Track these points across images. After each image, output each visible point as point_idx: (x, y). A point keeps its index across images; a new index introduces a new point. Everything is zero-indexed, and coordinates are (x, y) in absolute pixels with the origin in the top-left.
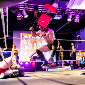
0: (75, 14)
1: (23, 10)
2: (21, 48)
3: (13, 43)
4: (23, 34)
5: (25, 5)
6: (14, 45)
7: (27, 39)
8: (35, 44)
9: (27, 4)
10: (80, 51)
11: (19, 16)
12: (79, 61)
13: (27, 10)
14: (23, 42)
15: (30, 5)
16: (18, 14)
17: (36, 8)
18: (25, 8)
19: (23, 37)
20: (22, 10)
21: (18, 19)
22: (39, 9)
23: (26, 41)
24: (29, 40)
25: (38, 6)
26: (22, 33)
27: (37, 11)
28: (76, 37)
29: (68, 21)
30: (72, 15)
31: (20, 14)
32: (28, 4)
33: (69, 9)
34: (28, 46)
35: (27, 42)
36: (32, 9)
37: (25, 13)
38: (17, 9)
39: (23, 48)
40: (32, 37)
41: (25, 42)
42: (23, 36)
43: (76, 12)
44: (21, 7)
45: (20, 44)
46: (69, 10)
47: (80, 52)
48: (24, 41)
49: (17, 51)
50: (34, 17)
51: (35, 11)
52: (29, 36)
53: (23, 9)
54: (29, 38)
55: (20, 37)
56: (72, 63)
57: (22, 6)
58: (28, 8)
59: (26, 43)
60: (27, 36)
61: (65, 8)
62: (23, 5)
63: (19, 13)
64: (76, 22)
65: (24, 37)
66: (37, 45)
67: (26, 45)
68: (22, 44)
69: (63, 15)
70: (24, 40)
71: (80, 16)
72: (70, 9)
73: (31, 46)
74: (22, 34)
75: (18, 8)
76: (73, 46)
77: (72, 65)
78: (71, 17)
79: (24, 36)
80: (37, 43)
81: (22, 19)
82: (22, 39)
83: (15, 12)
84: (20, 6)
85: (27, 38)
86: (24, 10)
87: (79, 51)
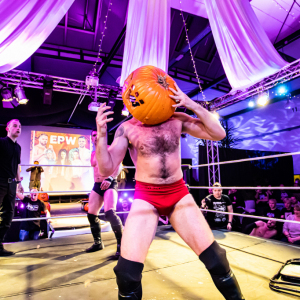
4: (38, 132)
7: (46, 145)
8: (63, 154)
14: (36, 150)
19: (37, 138)
23: (43, 147)
24: (51, 146)
27: (50, 90)
32: (30, 73)
34: (48, 158)
35: (46, 150)
40: (57, 141)
41: (40, 151)
48: (40, 148)
50: (44, 103)
51: (46, 90)
54: (51, 142)
59: (44, 152)
60: (46, 137)
65: (40, 139)
66: (67, 157)
67: (43, 156)
68: (35, 155)
73: (55, 158)
80: (67, 152)
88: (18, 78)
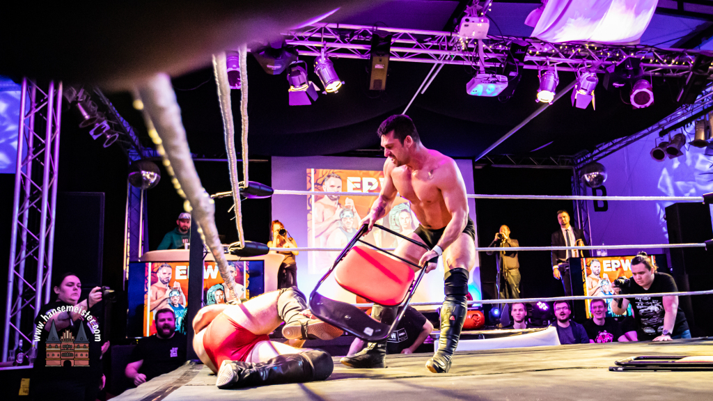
0: (575, 66)
1: (318, 55)
2: (313, 242)
3: (273, 219)
4: (321, 170)
5: (326, 31)
6: (276, 227)
7: (338, 198)
9: (334, 26)
10: (602, 250)
11: (300, 88)
12: (599, 303)
13: (339, 56)
14: (319, 212)
15: (352, 32)
16: (296, 78)
17: (381, 45)
18: (329, 45)
20: (315, 58)
21: (292, 103)
22: (393, 50)
23: (333, 204)
24: (349, 202)
25: (392, 35)
26: (316, 168)
27: (385, 59)
28: (579, 182)
29: (541, 104)
30: (559, 72)
31: (304, 75)
32: (341, 26)
33: (545, 43)
34: (345, 229)
35: (339, 210)
36: (361, 52)
37: (326, 72)
38: (287, 54)
39: (322, 238)
40: (361, 188)
42: (320, 181)
43: (577, 56)
44: (307, 44)
45: (306, 221)
46: (546, 50)
47: (605, 254)
48: (326, 206)
49: (291, 254)
50: (372, 87)
51: (376, 59)
52: (350, 180)
53: (319, 49)
54: (350, 190)
55: (304, 188)
56: (563, 314)
57: (311, 39)
58: (339, 46)
59: (337, 216)
60: (338, 182)
61: (524, 38)
62: (320, 31)
63: (298, 73)
64: (577, 106)
67: (335, 225)
68: (317, 223)
69: (512, 74)
70: (326, 199)
71: (598, 75)
72: (550, 40)
74: (313, 170)
75: (293, 50)
76: (569, 228)
77: (562, 321)
78: (552, 80)
79: (326, 183)
81: (315, 98)
82: (317, 199)
83: (279, 67)
84: (301, 39)
85: (340, 191)
86: (323, 54)
87: (599, 253)
88: (318, 40)
